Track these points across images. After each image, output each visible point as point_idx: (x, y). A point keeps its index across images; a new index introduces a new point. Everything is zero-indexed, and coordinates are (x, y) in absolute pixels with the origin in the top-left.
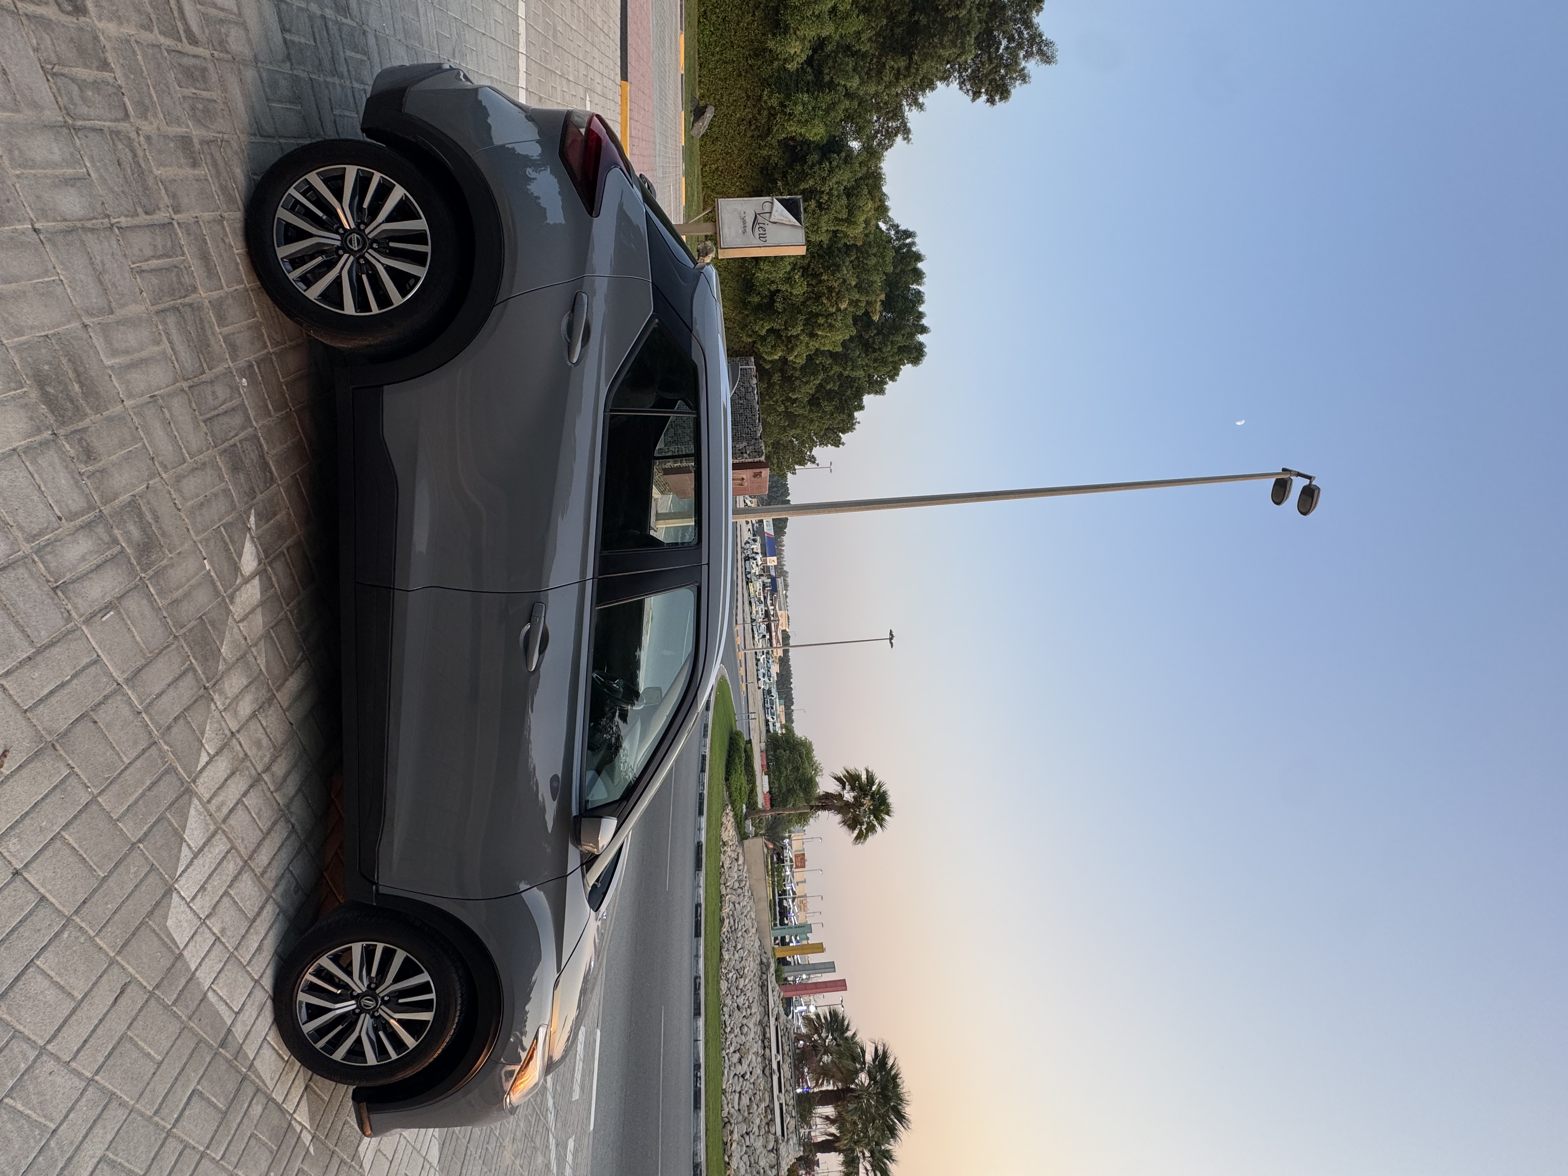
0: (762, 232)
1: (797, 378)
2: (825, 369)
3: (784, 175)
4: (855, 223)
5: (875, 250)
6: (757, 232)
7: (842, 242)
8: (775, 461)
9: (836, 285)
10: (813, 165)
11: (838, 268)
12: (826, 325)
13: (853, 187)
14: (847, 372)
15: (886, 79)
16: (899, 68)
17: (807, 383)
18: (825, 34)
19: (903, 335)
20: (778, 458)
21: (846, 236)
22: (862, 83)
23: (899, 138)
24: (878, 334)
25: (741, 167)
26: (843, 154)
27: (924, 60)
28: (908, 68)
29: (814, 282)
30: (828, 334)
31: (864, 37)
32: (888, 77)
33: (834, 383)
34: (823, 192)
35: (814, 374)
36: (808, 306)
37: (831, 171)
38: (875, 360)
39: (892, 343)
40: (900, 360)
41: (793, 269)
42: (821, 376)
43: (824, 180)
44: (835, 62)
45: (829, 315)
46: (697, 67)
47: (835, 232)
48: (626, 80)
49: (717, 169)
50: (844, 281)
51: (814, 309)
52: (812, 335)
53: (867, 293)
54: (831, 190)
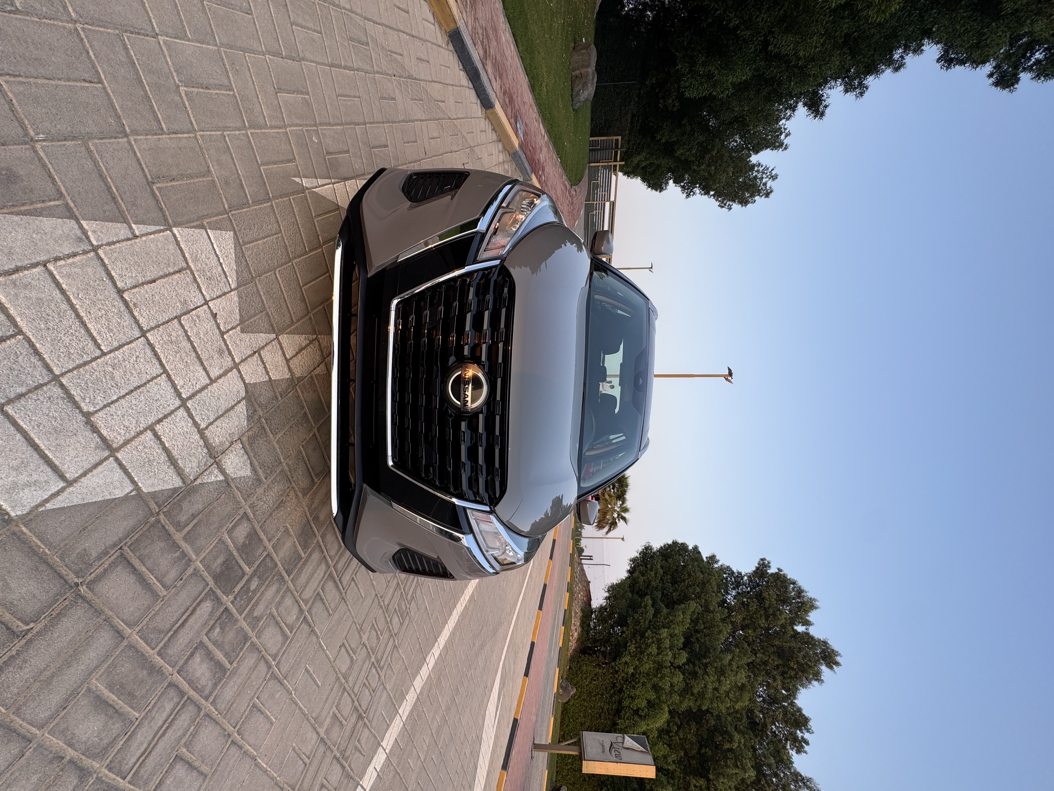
0: (617, 753)
6: (613, 753)
46: (555, 774)
48: (541, 610)
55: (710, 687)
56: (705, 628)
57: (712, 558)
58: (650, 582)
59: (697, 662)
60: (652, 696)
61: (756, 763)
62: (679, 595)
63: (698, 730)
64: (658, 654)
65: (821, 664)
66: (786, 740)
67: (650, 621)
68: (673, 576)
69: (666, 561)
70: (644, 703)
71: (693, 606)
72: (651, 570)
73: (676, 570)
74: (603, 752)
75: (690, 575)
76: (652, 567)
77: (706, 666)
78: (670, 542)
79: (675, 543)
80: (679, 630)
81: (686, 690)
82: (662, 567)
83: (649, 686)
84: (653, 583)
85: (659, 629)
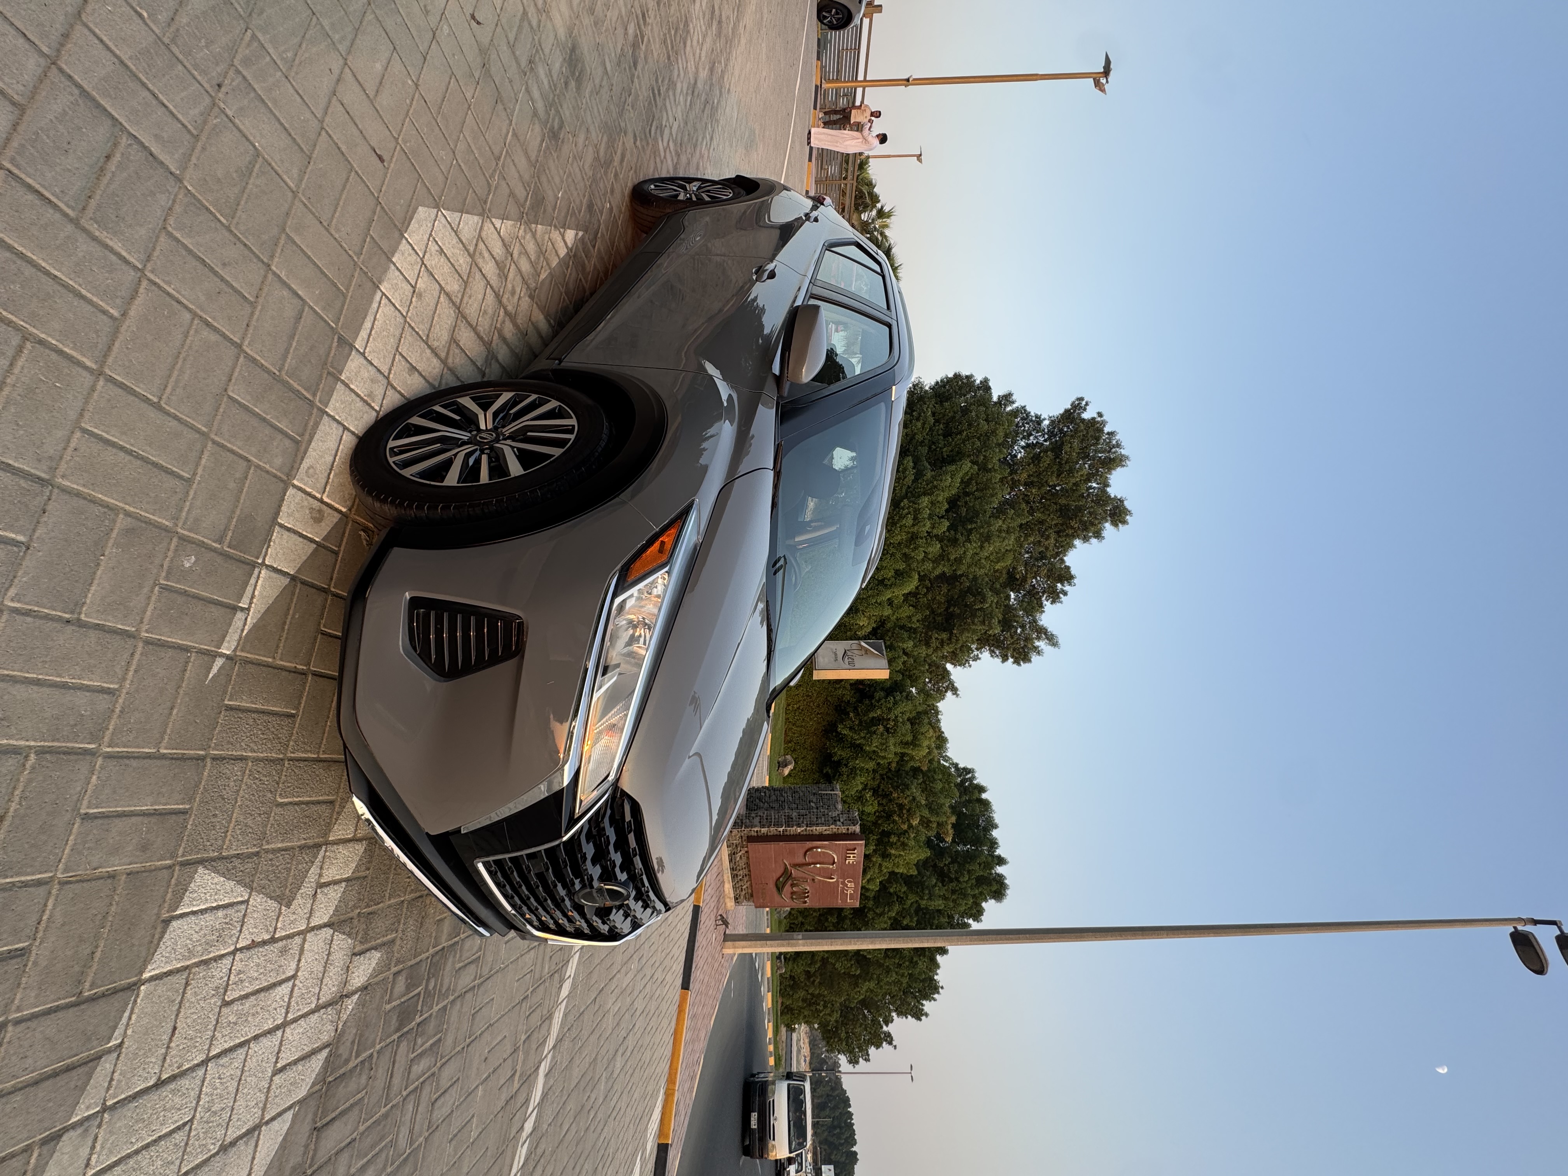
1: (870, 909)
2: (901, 900)
3: (855, 709)
4: (920, 746)
5: (940, 776)
6: (846, 661)
7: (909, 766)
8: (843, 1035)
9: (906, 802)
10: (880, 700)
11: (907, 787)
12: (899, 844)
13: (915, 718)
14: (924, 902)
15: (933, 645)
16: (942, 640)
17: (882, 914)
18: (886, 614)
19: (980, 864)
20: (847, 1033)
21: (912, 758)
22: (915, 646)
23: (949, 694)
24: (952, 862)
25: (818, 706)
26: (904, 694)
27: (962, 633)
28: (950, 639)
29: (884, 802)
30: (902, 853)
31: (914, 619)
32: (934, 643)
33: (911, 917)
34: (889, 719)
35: (890, 904)
36: (880, 825)
37: (895, 703)
38: (953, 892)
39: (969, 872)
40: (981, 893)
41: (864, 789)
42: (897, 907)
43: (890, 709)
44: (893, 633)
45: (901, 834)
47: (903, 755)
49: (798, 708)
50: (914, 799)
51: (886, 827)
52: (885, 856)
53: (937, 814)
54: (896, 717)
55: (970, 553)
56: (977, 490)
57: (1007, 398)
58: (915, 434)
59: (960, 528)
60: (902, 566)
61: (1004, 618)
62: (951, 451)
63: (949, 590)
64: (913, 525)
65: (1107, 521)
66: (1044, 593)
67: (909, 487)
68: (947, 424)
69: (942, 405)
70: (891, 573)
71: (967, 467)
72: (918, 419)
73: (953, 417)
74: (836, 660)
75: (970, 425)
76: (920, 414)
77: (970, 532)
78: (951, 375)
79: (957, 376)
80: (942, 497)
81: (942, 557)
82: (934, 414)
83: (898, 555)
84: (919, 437)
85: (919, 496)
